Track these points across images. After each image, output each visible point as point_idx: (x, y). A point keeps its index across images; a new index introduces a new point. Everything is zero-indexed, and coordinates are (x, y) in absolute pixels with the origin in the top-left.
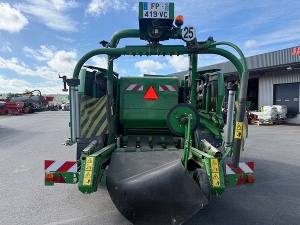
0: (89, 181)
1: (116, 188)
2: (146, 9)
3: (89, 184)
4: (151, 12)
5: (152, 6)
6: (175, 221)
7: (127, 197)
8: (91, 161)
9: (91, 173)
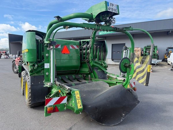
0: (81, 105)
1: (90, 106)
2: (109, 6)
3: (81, 107)
4: (111, 8)
5: (111, 5)
6: (124, 115)
7: (98, 110)
8: (78, 94)
9: (80, 100)
